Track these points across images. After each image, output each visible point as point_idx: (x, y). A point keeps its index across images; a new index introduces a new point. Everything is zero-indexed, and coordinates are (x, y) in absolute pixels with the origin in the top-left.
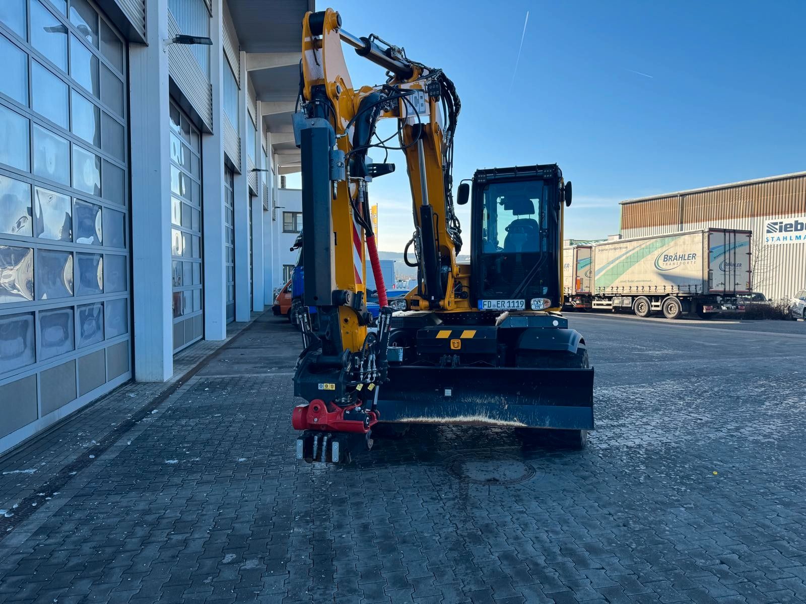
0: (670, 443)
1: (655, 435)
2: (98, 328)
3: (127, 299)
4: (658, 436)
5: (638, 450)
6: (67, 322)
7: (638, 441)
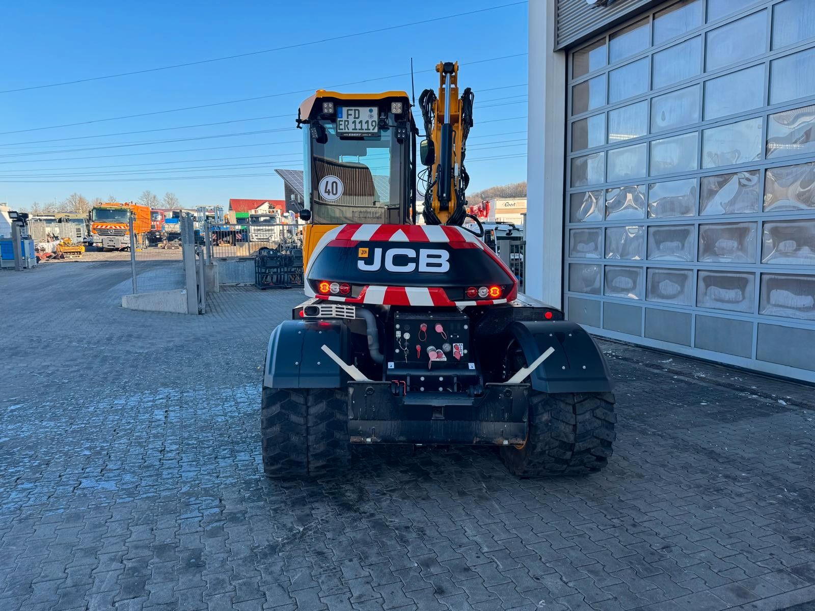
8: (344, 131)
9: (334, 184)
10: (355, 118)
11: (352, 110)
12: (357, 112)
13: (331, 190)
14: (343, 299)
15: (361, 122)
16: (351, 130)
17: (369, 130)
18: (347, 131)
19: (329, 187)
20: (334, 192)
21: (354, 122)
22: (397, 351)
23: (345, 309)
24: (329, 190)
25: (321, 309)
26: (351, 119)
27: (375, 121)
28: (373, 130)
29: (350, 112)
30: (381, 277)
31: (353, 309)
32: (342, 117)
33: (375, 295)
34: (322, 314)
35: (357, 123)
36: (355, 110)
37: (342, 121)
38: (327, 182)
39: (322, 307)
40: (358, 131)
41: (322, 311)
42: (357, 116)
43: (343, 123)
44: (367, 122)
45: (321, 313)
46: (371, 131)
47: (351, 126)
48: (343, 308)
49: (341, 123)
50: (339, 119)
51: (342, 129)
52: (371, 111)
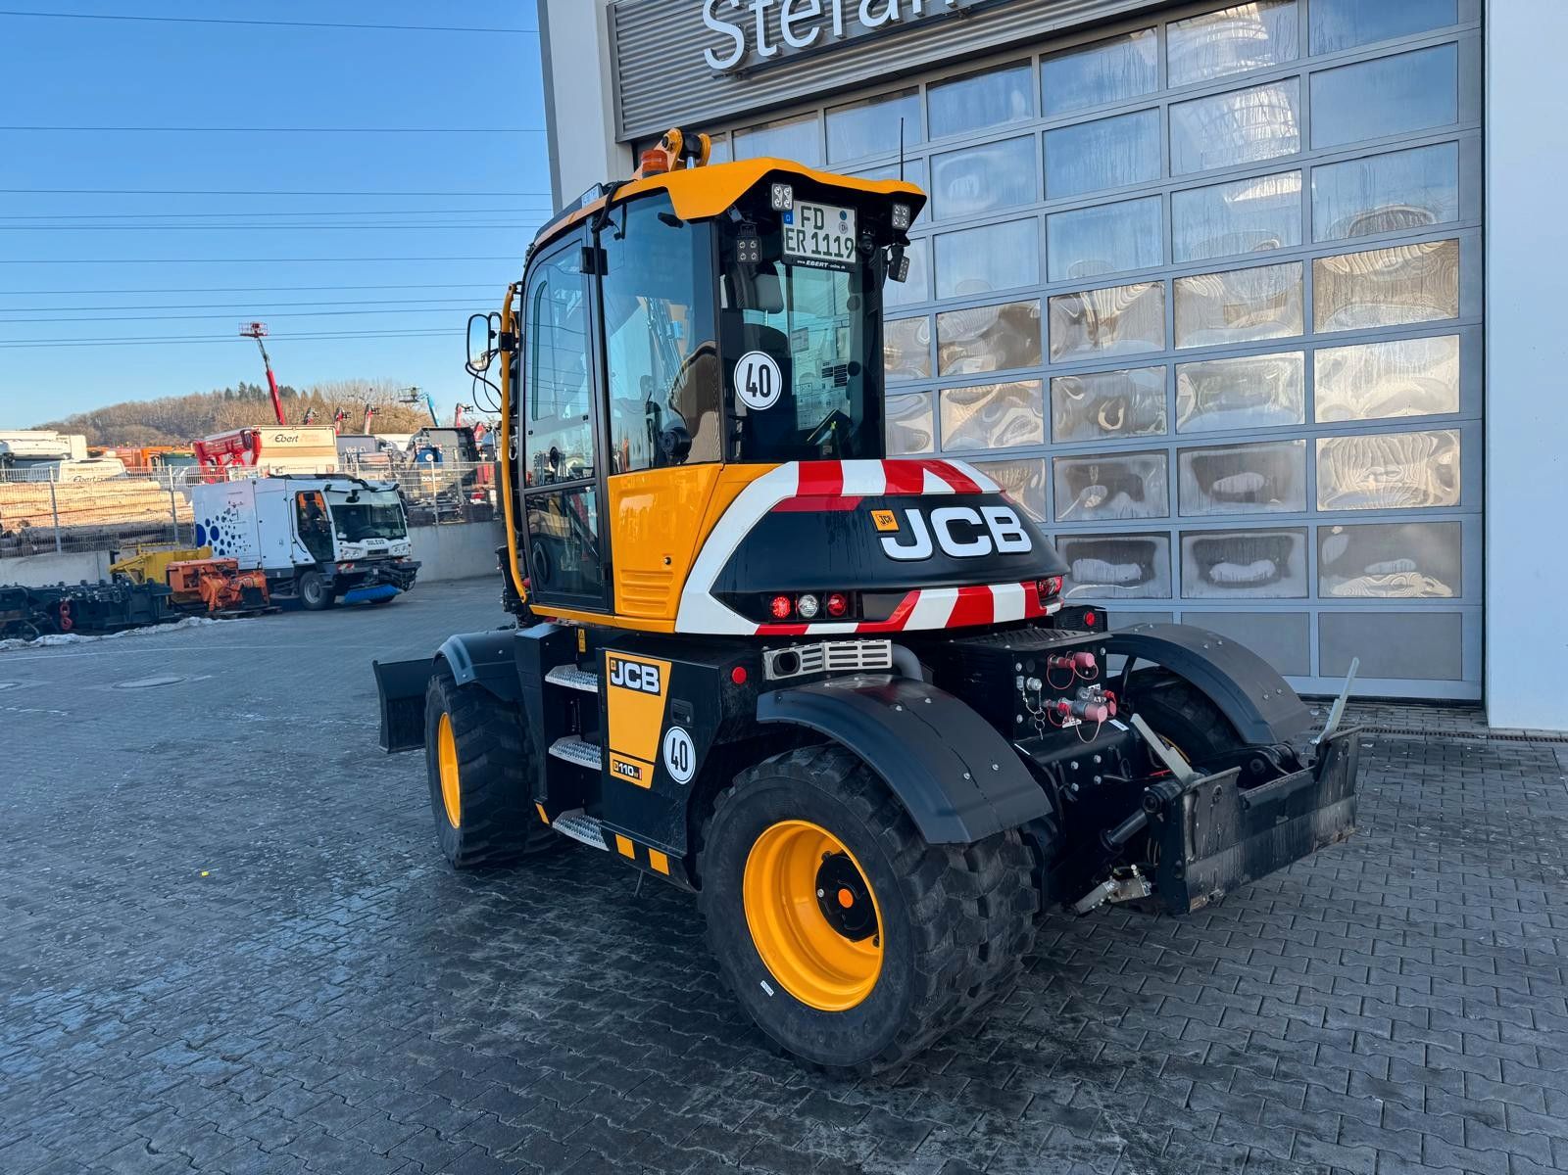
0: (285, 920)
1: (322, 931)
4: (316, 931)
5: (346, 882)
7: (356, 903)
8: (796, 253)
9: (764, 371)
10: (816, 227)
11: (809, 209)
12: (819, 214)
13: (758, 386)
14: (851, 627)
15: (827, 237)
16: (809, 254)
17: (842, 256)
18: (802, 253)
19: (755, 378)
20: (765, 391)
21: (815, 236)
22: (1020, 719)
23: (860, 648)
24: (754, 384)
25: (802, 657)
26: (809, 229)
27: (851, 240)
28: (848, 257)
29: (807, 213)
30: (940, 570)
31: (885, 647)
32: (791, 223)
33: (933, 609)
34: (805, 669)
35: (820, 238)
36: (816, 210)
37: (793, 230)
38: (751, 366)
39: (804, 653)
40: (822, 256)
41: (805, 661)
42: (819, 224)
43: (793, 235)
44: (837, 239)
45: (803, 665)
46: (844, 259)
47: (810, 244)
48: (855, 648)
49: (790, 234)
50: (786, 226)
51: (793, 249)
52: (843, 216)
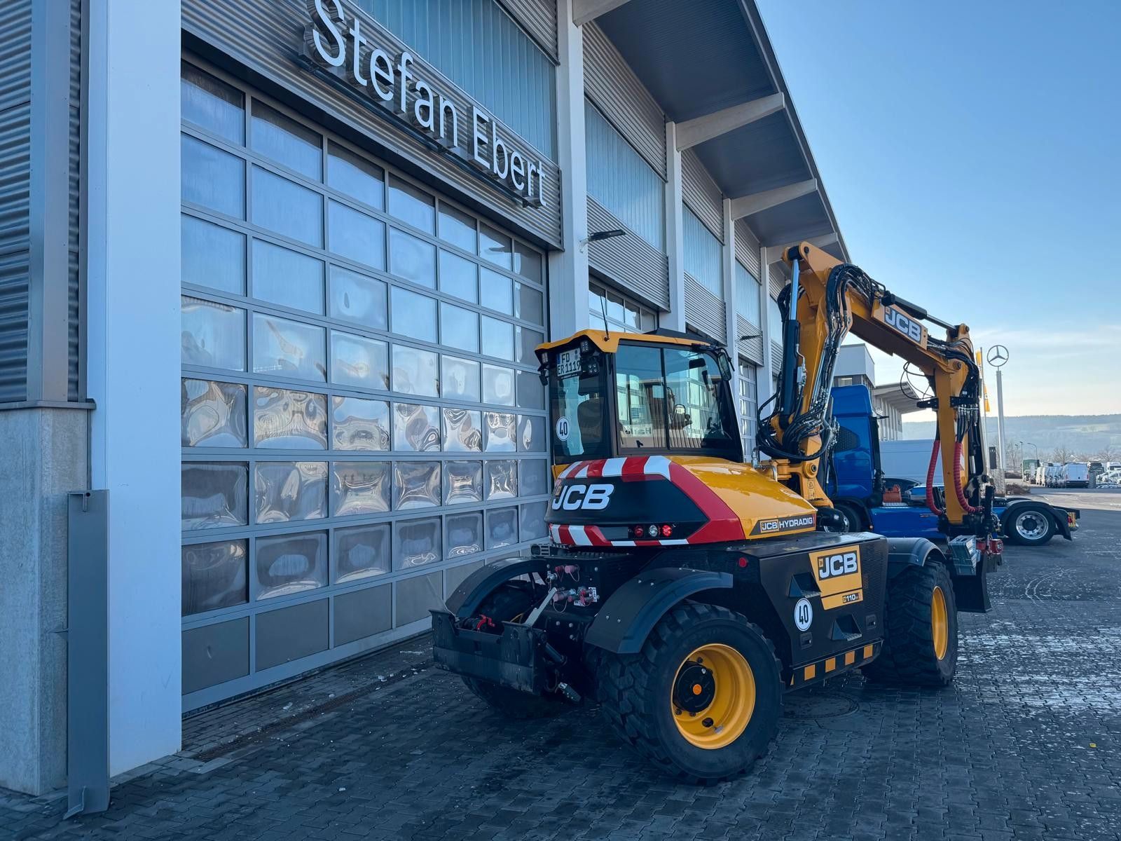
2: (512, 530)
3: (547, 501)
6: (476, 526)
17: (576, 369)
18: (563, 374)
26: (565, 363)
35: (569, 365)
36: (566, 355)
40: (570, 372)
42: (568, 359)
52: (575, 351)
